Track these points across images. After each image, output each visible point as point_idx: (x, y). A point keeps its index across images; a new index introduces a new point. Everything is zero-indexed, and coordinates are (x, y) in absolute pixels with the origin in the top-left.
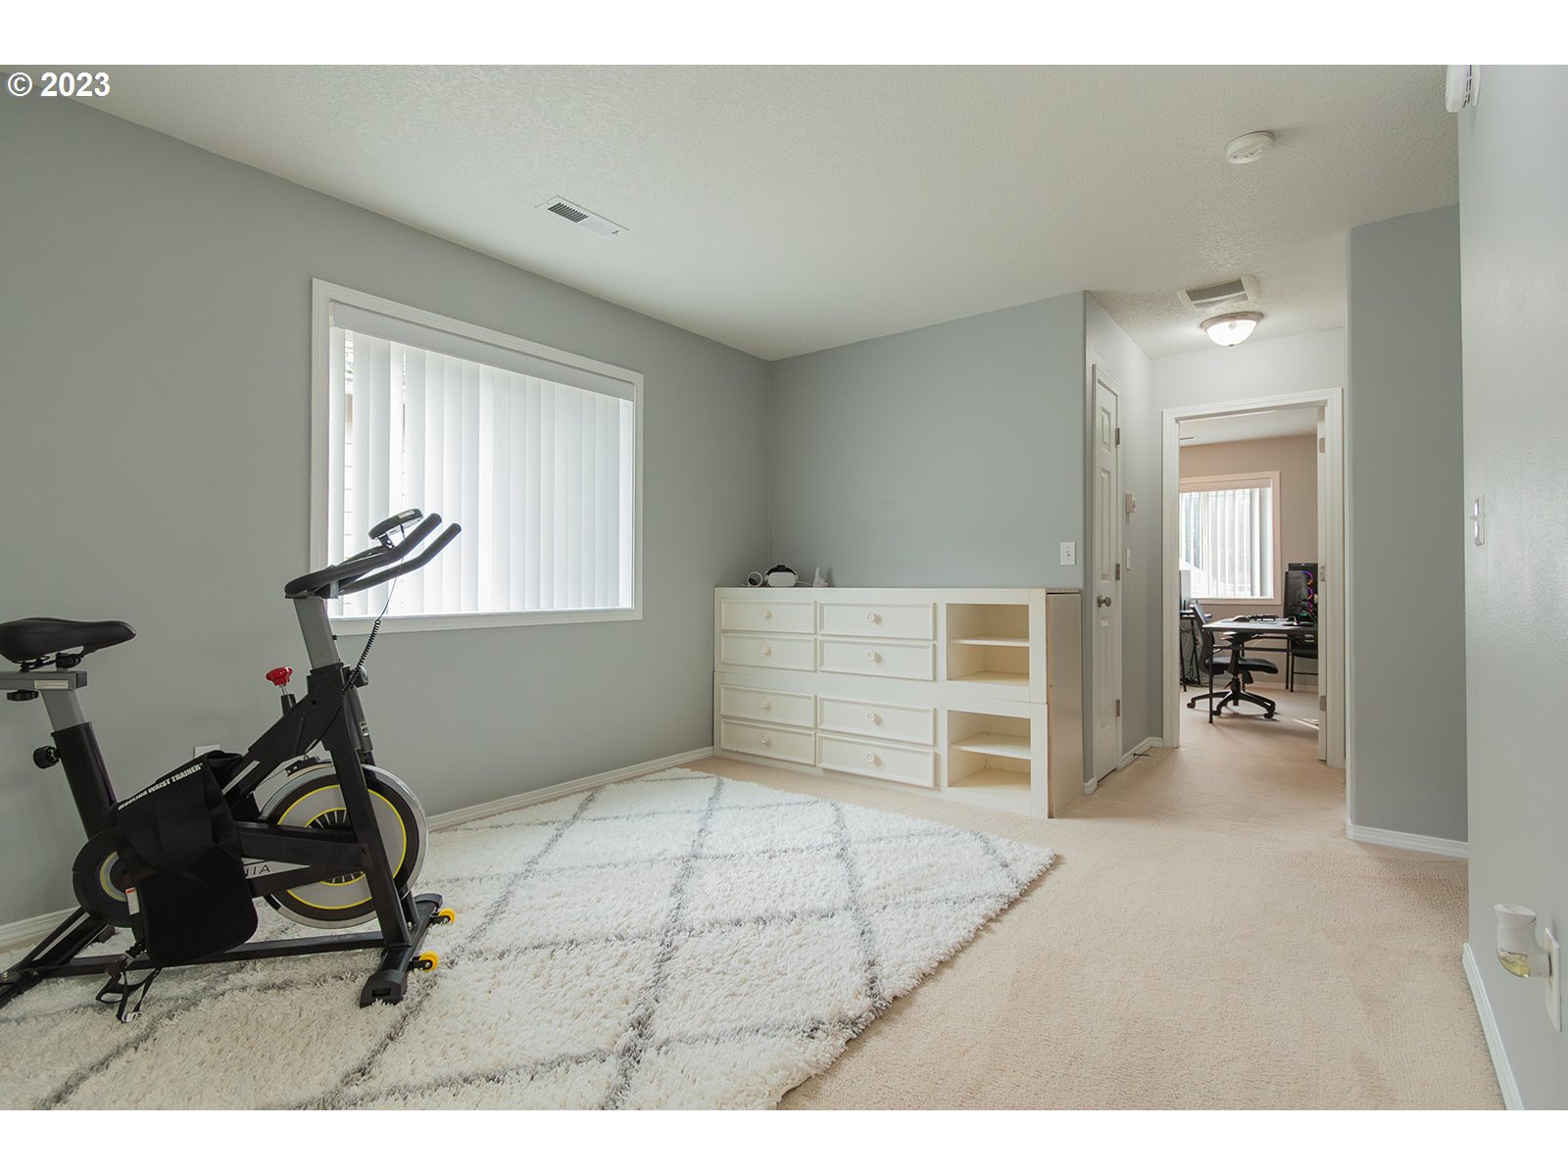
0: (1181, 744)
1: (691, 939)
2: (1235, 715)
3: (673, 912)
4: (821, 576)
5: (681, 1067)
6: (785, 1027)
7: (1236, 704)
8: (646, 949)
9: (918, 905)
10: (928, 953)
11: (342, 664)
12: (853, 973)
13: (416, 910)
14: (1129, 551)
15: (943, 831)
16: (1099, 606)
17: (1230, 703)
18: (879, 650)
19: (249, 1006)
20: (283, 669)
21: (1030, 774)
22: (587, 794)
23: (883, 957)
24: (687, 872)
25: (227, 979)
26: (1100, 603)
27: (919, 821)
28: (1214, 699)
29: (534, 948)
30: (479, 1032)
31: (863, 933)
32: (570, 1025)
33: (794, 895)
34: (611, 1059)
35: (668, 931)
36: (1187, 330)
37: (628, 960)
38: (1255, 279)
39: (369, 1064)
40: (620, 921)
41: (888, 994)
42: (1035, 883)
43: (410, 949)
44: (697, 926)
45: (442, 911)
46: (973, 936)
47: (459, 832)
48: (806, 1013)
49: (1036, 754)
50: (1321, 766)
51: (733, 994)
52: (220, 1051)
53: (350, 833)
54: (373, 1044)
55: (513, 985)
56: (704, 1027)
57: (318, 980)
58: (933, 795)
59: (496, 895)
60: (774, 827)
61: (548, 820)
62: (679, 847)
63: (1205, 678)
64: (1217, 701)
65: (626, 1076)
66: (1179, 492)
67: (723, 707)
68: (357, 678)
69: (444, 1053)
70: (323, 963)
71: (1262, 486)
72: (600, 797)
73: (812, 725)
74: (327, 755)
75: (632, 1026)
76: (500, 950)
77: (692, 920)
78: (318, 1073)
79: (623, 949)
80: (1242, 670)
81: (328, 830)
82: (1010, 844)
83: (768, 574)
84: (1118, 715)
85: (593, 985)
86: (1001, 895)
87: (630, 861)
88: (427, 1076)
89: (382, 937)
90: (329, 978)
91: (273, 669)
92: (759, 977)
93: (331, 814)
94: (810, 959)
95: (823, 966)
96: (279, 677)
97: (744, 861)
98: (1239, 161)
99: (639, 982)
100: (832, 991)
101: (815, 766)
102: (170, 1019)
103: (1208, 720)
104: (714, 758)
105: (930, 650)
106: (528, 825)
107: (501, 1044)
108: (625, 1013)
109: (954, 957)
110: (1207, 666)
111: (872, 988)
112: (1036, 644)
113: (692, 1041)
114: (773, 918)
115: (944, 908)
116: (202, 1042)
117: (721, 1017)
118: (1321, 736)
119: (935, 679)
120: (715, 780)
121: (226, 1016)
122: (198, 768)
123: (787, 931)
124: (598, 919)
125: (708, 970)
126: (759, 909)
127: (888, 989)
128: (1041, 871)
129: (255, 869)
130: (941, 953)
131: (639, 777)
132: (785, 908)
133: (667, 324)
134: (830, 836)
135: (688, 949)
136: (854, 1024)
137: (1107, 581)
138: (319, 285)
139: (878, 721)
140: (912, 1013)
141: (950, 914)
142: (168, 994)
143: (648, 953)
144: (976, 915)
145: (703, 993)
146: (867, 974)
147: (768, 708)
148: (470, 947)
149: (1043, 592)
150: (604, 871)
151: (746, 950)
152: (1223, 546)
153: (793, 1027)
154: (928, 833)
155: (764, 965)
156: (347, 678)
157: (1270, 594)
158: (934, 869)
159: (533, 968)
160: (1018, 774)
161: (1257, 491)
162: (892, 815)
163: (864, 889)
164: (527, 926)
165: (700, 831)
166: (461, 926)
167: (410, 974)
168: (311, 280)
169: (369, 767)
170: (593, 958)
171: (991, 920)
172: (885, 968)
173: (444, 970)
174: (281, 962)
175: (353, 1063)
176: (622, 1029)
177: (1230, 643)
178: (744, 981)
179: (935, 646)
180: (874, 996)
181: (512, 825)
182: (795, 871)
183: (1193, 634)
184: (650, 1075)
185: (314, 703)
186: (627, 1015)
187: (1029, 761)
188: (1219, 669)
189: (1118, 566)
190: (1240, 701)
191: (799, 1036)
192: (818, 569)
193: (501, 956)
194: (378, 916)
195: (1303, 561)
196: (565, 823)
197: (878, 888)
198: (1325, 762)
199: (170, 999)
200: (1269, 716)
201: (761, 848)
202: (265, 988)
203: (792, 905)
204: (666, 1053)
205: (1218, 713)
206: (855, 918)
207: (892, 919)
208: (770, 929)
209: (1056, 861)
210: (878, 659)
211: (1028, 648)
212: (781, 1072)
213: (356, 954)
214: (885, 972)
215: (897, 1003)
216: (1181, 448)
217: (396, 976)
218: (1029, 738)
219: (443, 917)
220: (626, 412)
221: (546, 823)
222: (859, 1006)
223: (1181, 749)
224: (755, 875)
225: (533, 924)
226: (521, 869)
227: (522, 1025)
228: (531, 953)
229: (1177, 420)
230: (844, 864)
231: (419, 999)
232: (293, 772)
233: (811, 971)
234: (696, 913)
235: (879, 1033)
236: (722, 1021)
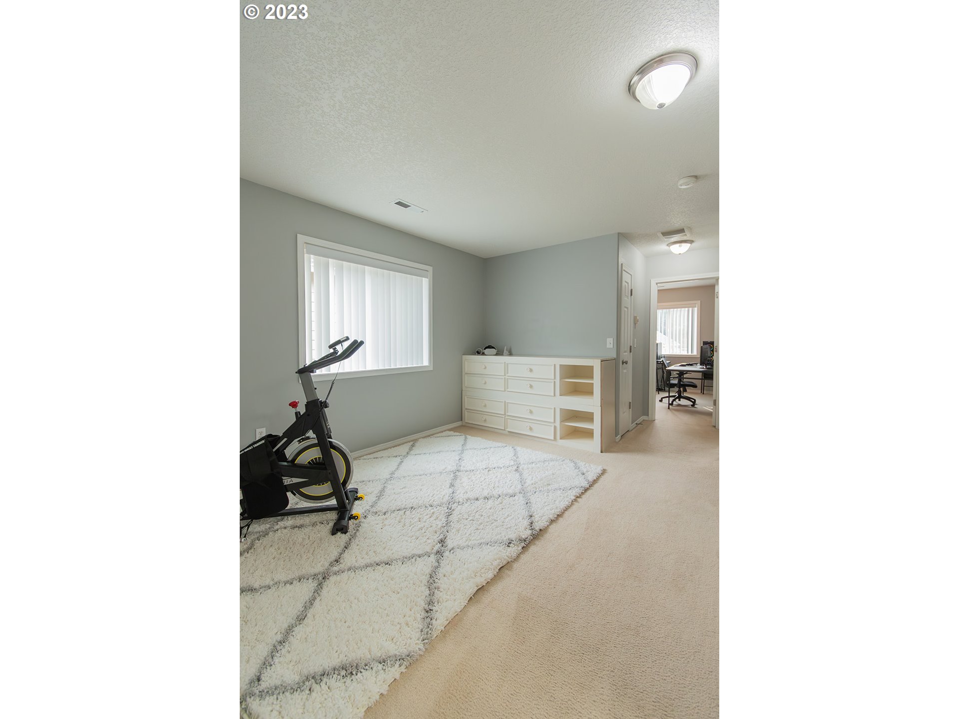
0: (656, 419)
1: (459, 506)
2: (679, 405)
3: (451, 495)
4: (507, 350)
5: (459, 558)
6: (498, 542)
7: (679, 400)
8: (441, 511)
9: (548, 491)
10: (553, 511)
11: (319, 399)
12: (524, 520)
13: (349, 495)
14: (635, 340)
15: (558, 459)
16: (623, 364)
17: (677, 400)
18: (532, 383)
19: (289, 535)
20: (295, 402)
21: (593, 433)
22: (411, 443)
23: (535, 513)
24: (455, 477)
25: (278, 524)
26: (623, 363)
27: (548, 454)
28: (670, 398)
29: (398, 510)
30: (380, 545)
31: (527, 503)
32: (415, 542)
33: (499, 487)
34: (432, 556)
35: (450, 503)
36: (662, 247)
37: (435, 515)
38: (690, 229)
39: (339, 558)
40: (431, 498)
41: (537, 528)
42: (595, 481)
43: (348, 512)
44: (461, 500)
45: (359, 495)
46: (570, 504)
47: (361, 460)
48: (506, 537)
49: (596, 426)
50: (714, 429)
51: (477, 529)
52: (281, 553)
53: (324, 466)
54: (340, 550)
55: (391, 526)
56: (467, 543)
57: (314, 524)
58: (554, 442)
59: (380, 488)
60: (489, 458)
61: (397, 455)
62: (451, 466)
63: (667, 389)
64: (671, 399)
65: (438, 562)
66: (658, 309)
67: (467, 404)
68: (325, 405)
69: (367, 554)
70: (314, 517)
71: (693, 307)
72: (417, 444)
73: (503, 413)
74: (314, 436)
75: (439, 542)
76: (384, 511)
77: (459, 498)
78: (320, 562)
79: (432, 511)
80: (682, 386)
81: (315, 465)
82: (585, 464)
83: (485, 349)
84: (630, 408)
85: (422, 525)
86: (581, 487)
87: (432, 473)
88: (362, 563)
89: (337, 506)
90: (318, 523)
91: (291, 402)
92: (487, 522)
93: (316, 459)
94: (506, 515)
95: (512, 517)
96: (294, 405)
97: (478, 473)
98: (683, 187)
99: (440, 524)
100: (516, 527)
101: (504, 430)
102: (259, 541)
103: (668, 407)
104: (462, 426)
105: (553, 384)
106: (389, 457)
107: (389, 550)
108: (435, 537)
109: (563, 513)
110: (667, 384)
111: (531, 526)
112: (597, 381)
113: (462, 548)
114: (491, 497)
115: (559, 492)
116: (272, 550)
117: (473, 538)
118: (714, 415)
119: (555, 395)
120: (464, 436)
121: (280, 539)
122: (263, 441)
123: (497, 503)
124: (422, 498)
125: (467, 519)
126: (485, 493)
127: (538, 526)
128: (598, 476)
129: (287, 481)
130: (558, 511)
131: (432, 435)
132: (496, 493)
133: (443, 245)
134: (512, 462)
135: (458, 510)
136: (525, 541)
137: (626, 354)
138: (300, 237)
139: (531, 412)
140: (547, 536)
141: (561, 495)
142: (256, 530)
143: (443, 512)
144: (571, 495)
145: (465, 529)
146: (529, 521)
147: (485, 406)
148: (372, 510)
149: (600, 360)
150: (422, 477)
151: (481, 511)
152: (676, 325)
153: (502, 542)
154: (552, 460)
155: (489, 517)
156: (321, 406)
157: (695, 353)
158: (555, 476)
159: (398, 519)
160: (589, 434)
161: (691, 309)
162: (537, 452)
163: (527, 484)
164: (393, 501)
165: (459, 459)
166: (367, 501)
167: (350, 521)
168: (297, 235)
169: (330, 440)
170: (421, 514)
171: (578, 497)
172: (536, 518)
173: (363, 520)
174: (298, 517)
175: (333, 557)
176: (435, 543)
177: (678, 376)
178: (481, 524)
179: (555, 382)
180: (532, 529)
181: (382, 457)
182: (499, 477)
183: (663, 369)
184: (448, 562)
185: (308, 415)
186: (437, 537)
187: (593, 429)
188: (673, 386)
189: (631, 346)
190: (681, 399)
191: (504, 546)
192: (505, 347)
193: (385, 514)
194: (336, 498)
195: (709, 340)
196: (404, 456)
197: (532, 484)
198: (715, 426)
199: (257, 532)
200: (693, 406)
201: (485, 467)
202: (294, 527)
203: (498, 491)
204: (453, 553)
205: (672, 404)
206: (523, 497)
207: (538, 497)
208: (490, 502)
209: (604, 472)
210: (531, 386)
211: (593, 383)
212: (498, 561)
213: (327, 513)
214: (536, 519)
215: (541, 532)
216: (658, 290)
217: (344, 523)
218: (593, 419)
219: (359, 498)
220: (425, 284)
221: (396, 456)
222: (526, 534)
223: (656, 421)
224: (483, 479)
225: (395, 500)
226: (388, 477)
227: (396, 542)
228: (396, 512)
229: (657, 284)
230: (518, 474)
231: (355, 532)
232: (301, 442)
233: (507, 519)
234: (460, 496)
235: (535, 544)
236: (474, 540)
